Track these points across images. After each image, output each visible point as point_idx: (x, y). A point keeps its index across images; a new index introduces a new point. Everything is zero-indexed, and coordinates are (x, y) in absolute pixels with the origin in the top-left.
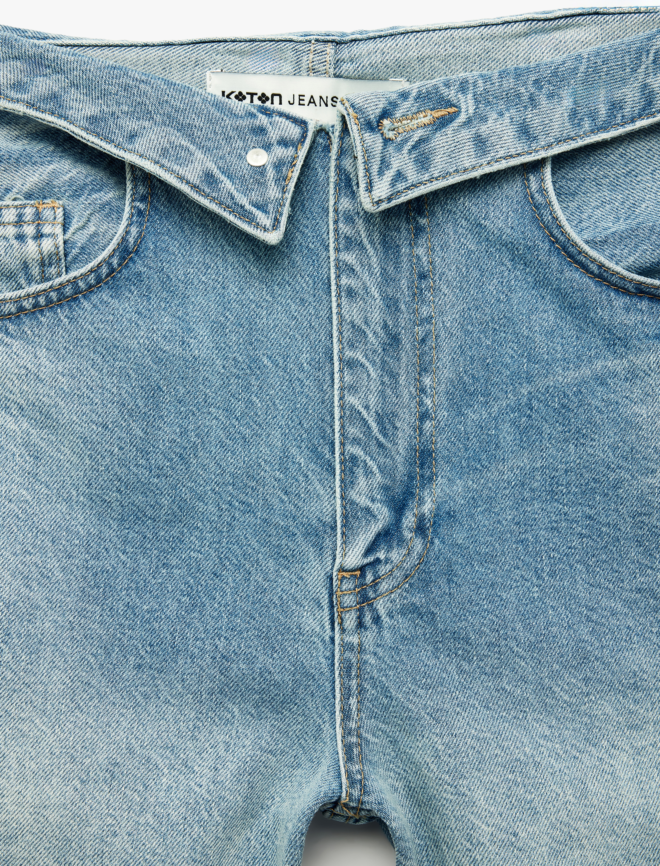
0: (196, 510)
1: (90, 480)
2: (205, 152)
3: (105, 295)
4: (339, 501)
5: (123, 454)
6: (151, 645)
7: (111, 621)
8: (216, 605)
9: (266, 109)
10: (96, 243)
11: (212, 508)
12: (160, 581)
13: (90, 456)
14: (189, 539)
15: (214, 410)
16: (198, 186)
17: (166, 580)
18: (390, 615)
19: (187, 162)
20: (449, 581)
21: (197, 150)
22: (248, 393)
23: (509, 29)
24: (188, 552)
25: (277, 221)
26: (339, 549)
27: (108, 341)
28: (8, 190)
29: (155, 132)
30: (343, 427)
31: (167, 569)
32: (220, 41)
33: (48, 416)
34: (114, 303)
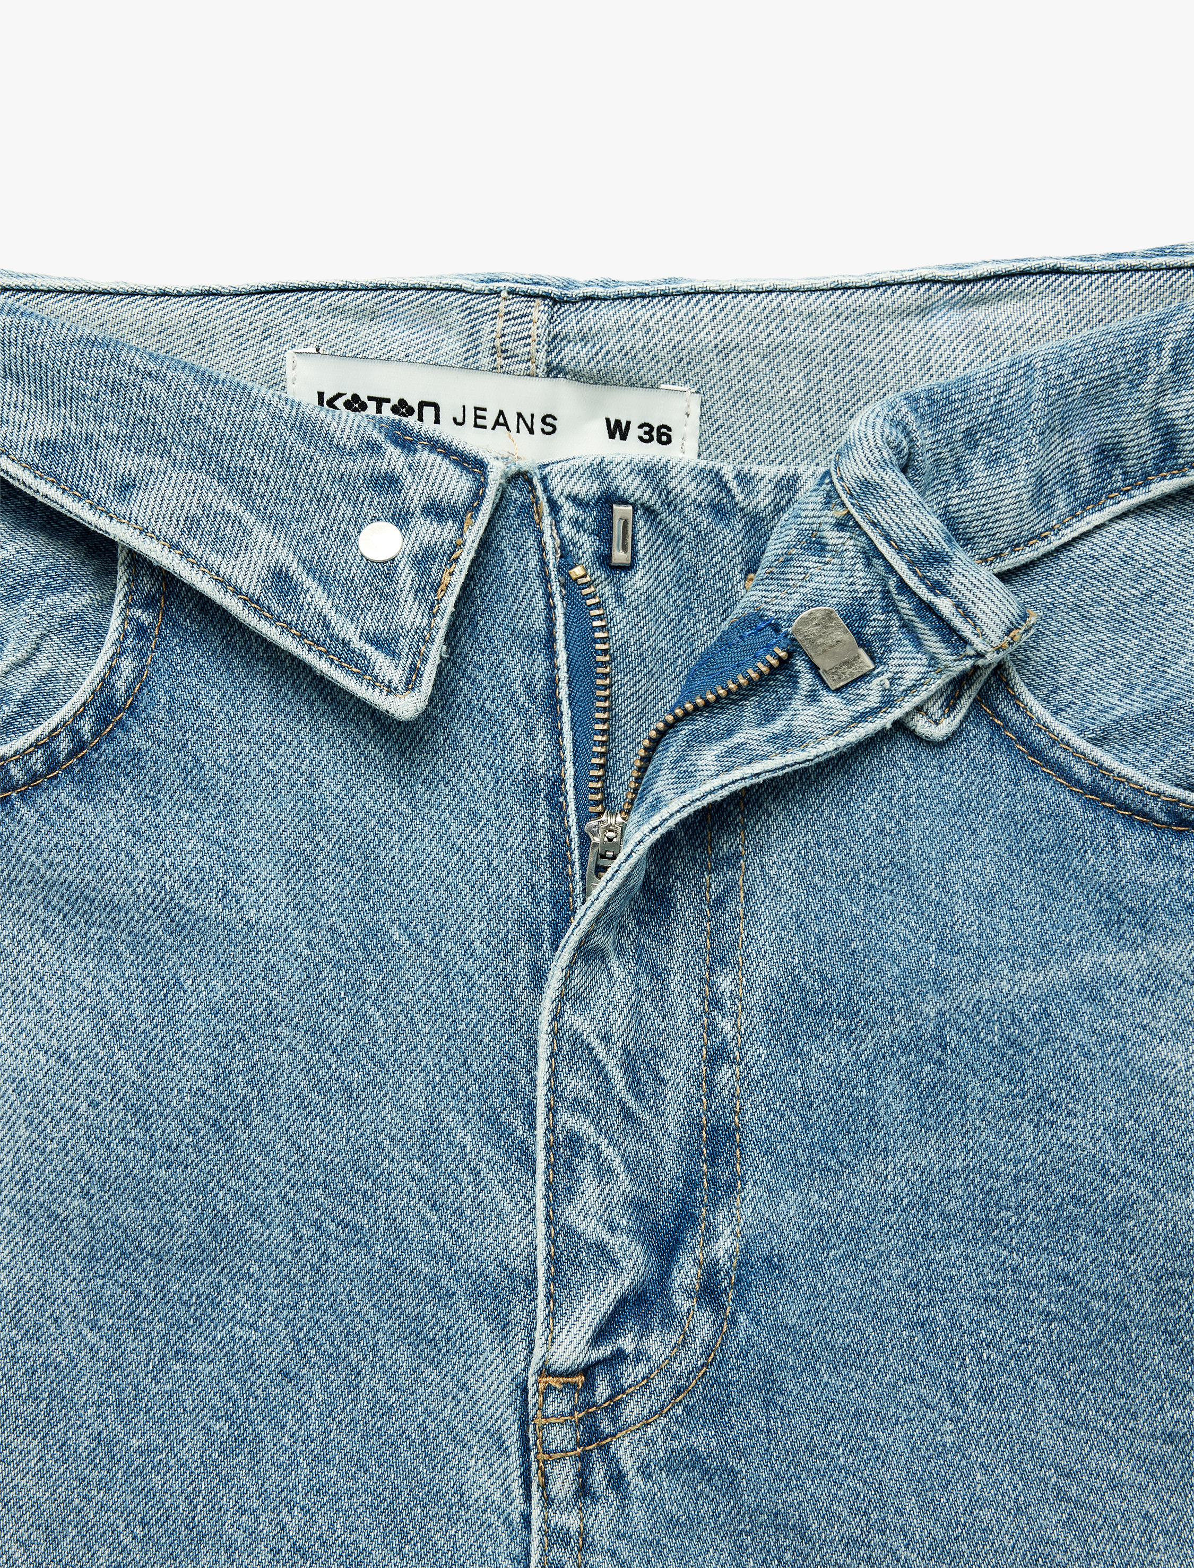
0: (247, 1237)
1: (25, 1172)
3: (65, 794)
4: (541, 1228)
6: (144, 1524)
7: (61, 1471)
8: (285, 1440)
9: (406, 431)
10: (51, 687)
11: (280, 1235)
12: (168, 1387)
14: (232, 1299)
15: (286, 1032)
17: (181, 1386)
18: (645, 1471)
20: (768, 1404)
22: (359, 999)
23: (888, 298)
24: (228, 1327)
25: (414, 675)
26: (540, 1328)
27: (73, 888)
29: (173, 481)
30: (554, 1074)
31: (184, 1363)
32: (313, 290)
34: (85, 811)
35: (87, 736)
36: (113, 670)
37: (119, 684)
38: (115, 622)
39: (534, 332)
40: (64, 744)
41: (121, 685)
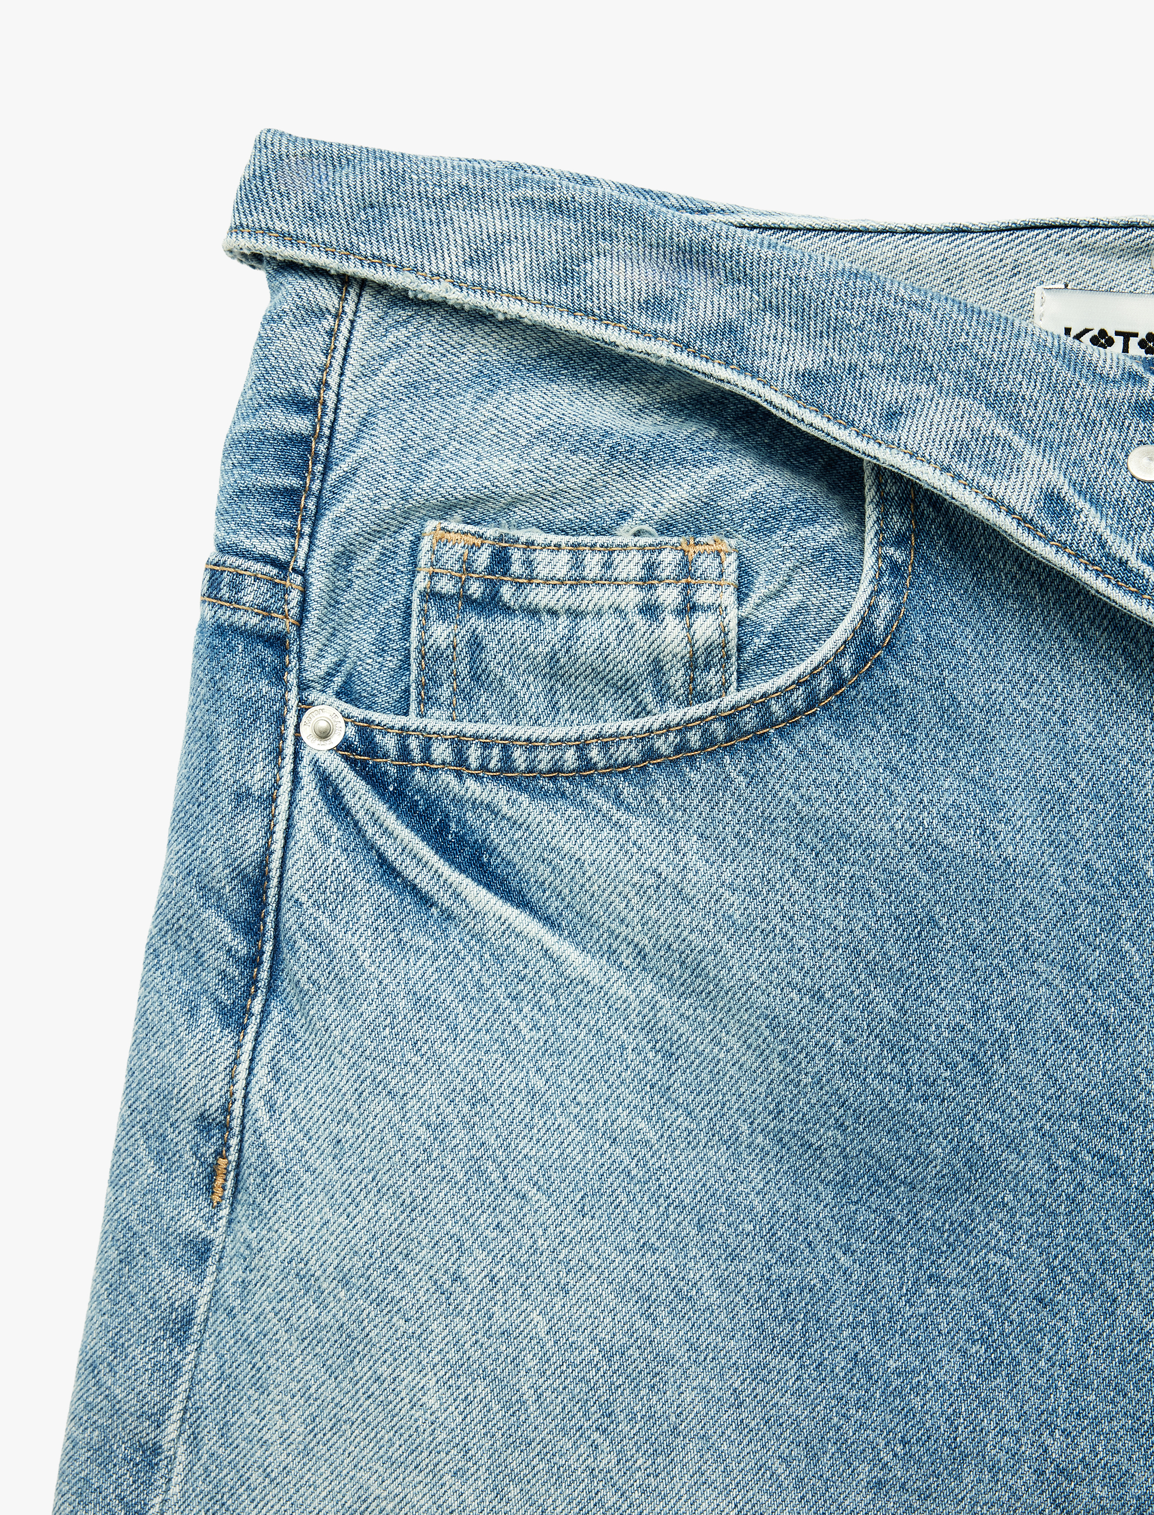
0: (1002, 1168)
1: (779, 1103)
2: (1044, 451)
3: (823, 732)
5: (854, 1052)
6: (904, 1442)
7: (819, 1390)
8: (1042, 1363)
10: (802, 626)
11: (1036, 1166)
12: (922, 1310)
13: (784, 1056)
14: (986, 1226)
15: (1043, 967)
16: (1032, 520)
17: (935, 1309)
19: (1008, 470)
21: (1029, 446)
22: (1114, 934)
24: (982, 1253)
27: (830, 824)
28: (623, 515)
29: (940, 407)
31: (937, 1287)
32: (1063, 227)
33: (698, 971)
34: (842, 747)
35: (847, 674)
36: (872, 608)
37: (878, 622)
38: (869, 560)
40: (825, 682)
41: (880, 624)
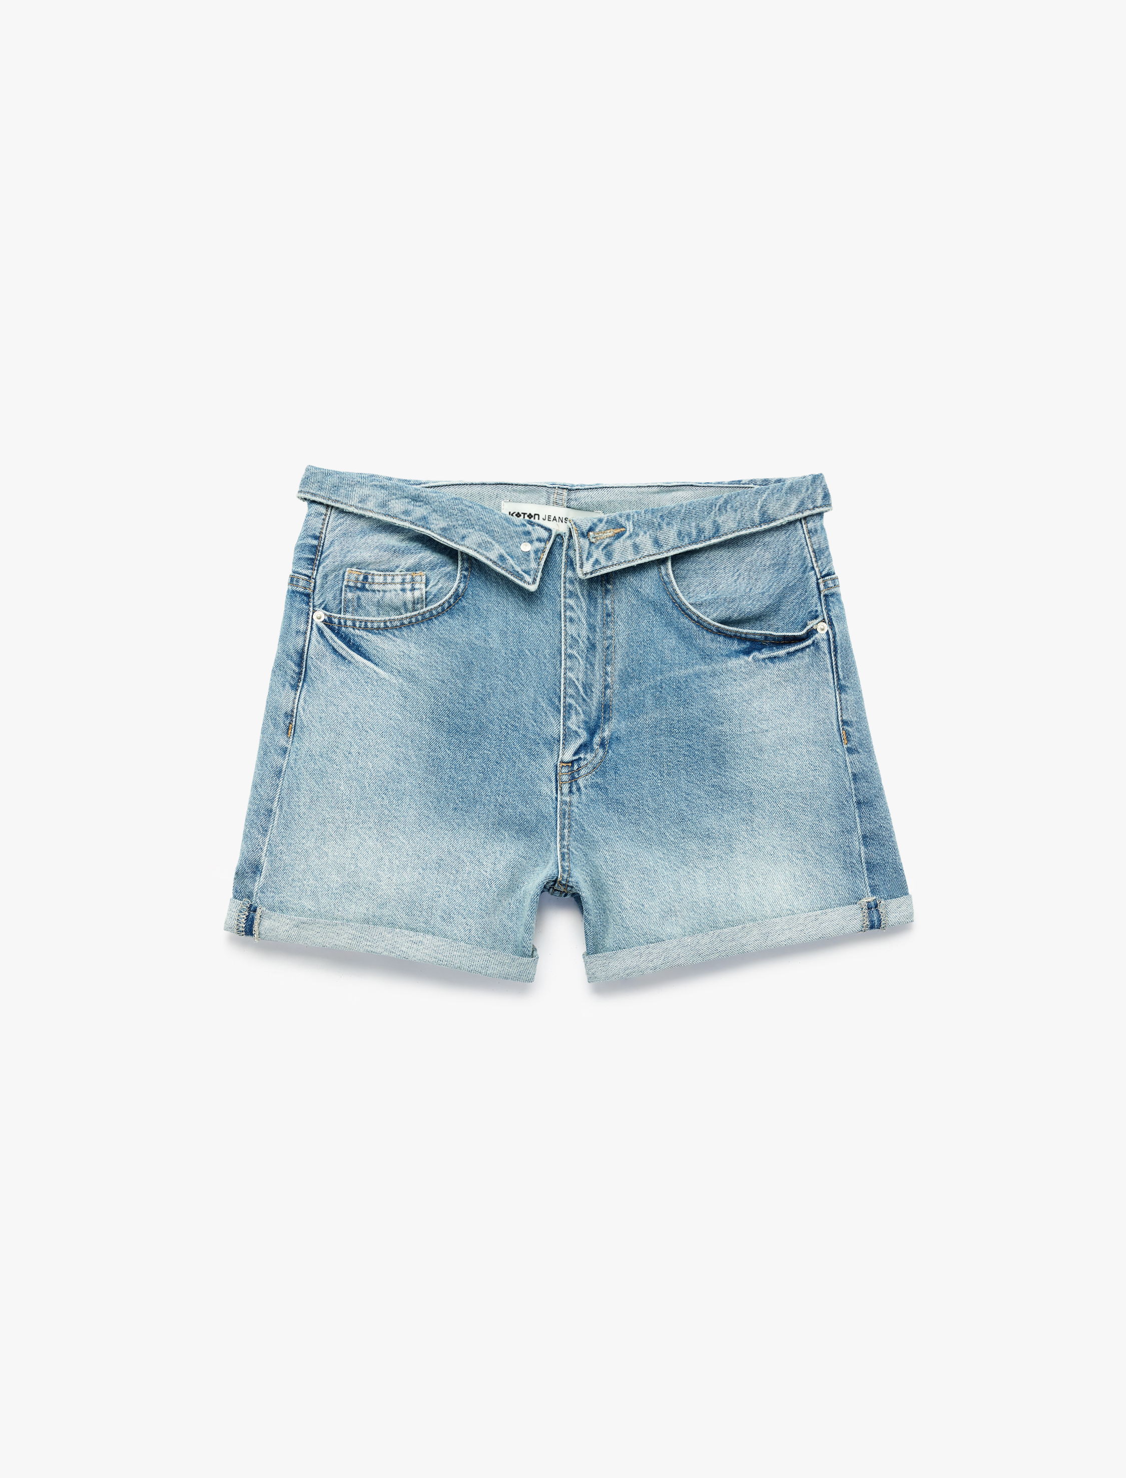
2: (501, 545)
3: (446, 617)
4: (562, 726)
7: (441, 784)
9: (531, 522)
10: (442, 592)
11: (497, 728)
13: (435, 698)
15: (500, 676)
16: (497, 562)
18: (585, 787)
19: (491, 550)
20: (615, 772)
21: (496, 544)
22: (517, 668)
23: (650, 489)
25: (535, 579)
26: (561, 751)
27: (447, 639)
28: (397, 566)
29: (475, 535)
30: (565, 688)
32: (509, 484)
34: (451, 621)
35: (452, 603)
36: (459, 586)
38: (459, 575)
39: (563, 498)
40: (446, 605)
41: (460, 590)
